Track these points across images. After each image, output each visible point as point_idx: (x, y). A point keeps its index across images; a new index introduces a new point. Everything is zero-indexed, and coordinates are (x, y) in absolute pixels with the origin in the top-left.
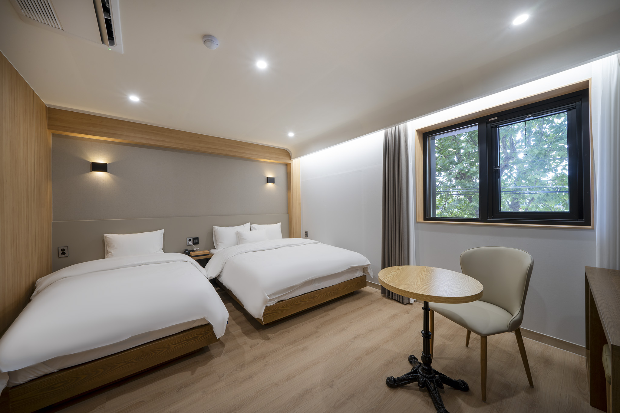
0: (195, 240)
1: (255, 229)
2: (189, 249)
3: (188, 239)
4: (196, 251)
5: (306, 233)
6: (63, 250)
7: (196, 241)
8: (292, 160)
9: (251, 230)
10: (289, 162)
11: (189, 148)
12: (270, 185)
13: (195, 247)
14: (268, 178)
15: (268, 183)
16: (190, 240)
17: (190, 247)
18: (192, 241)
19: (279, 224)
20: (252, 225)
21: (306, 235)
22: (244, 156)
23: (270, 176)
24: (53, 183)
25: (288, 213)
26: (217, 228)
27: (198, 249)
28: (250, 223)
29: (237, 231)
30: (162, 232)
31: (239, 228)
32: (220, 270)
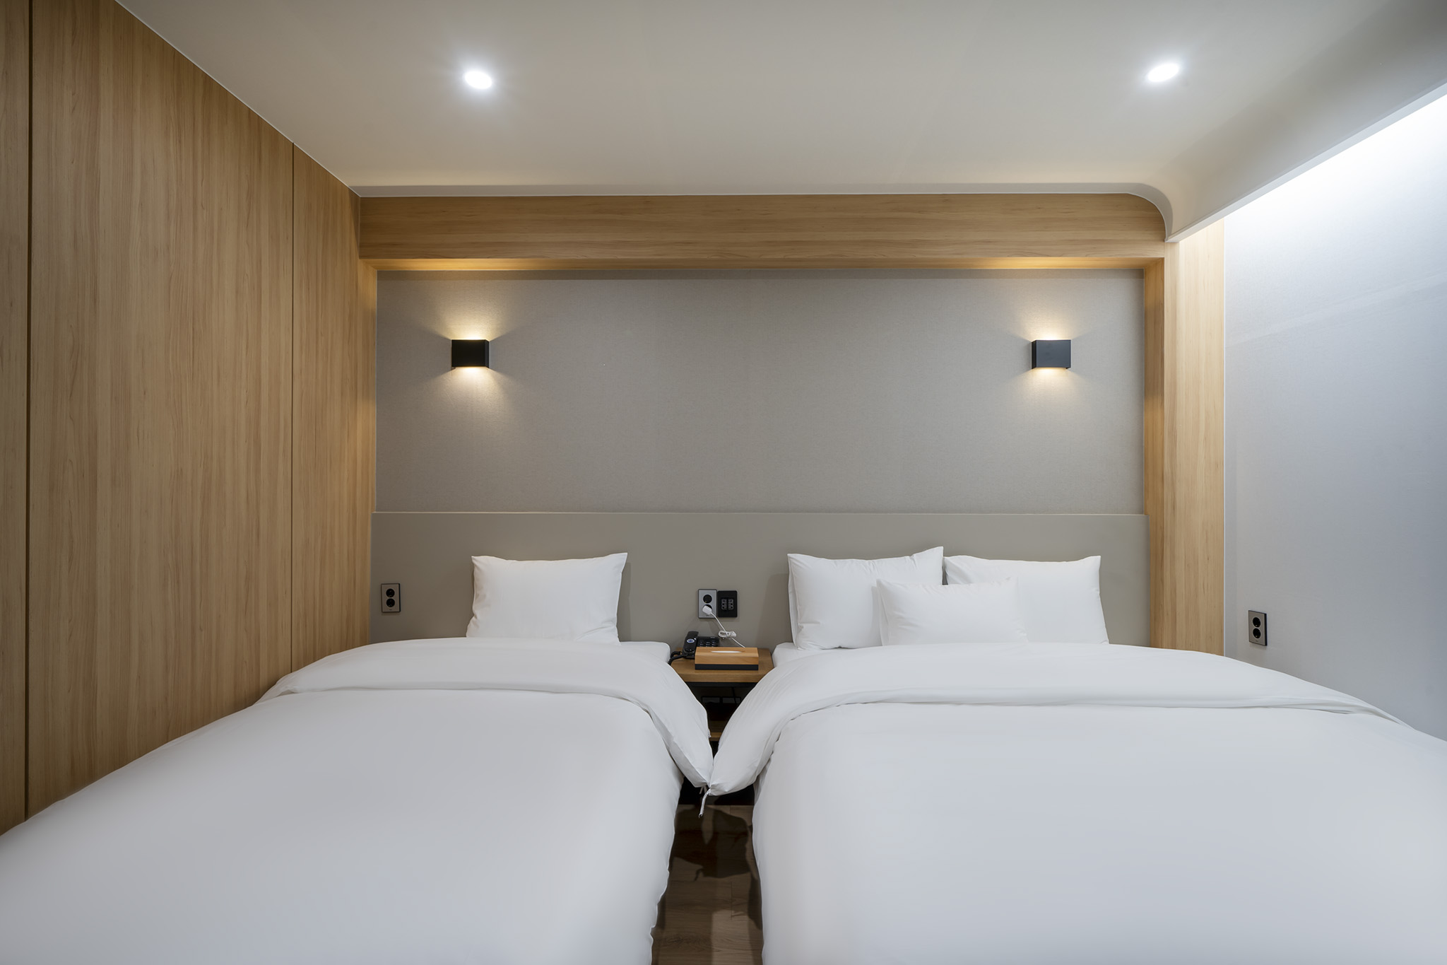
0: (724, 602)
1: (967, 580)
2: (705, 630)
3: (703, 594)
4: (729, 643)
5: (1256, 622)
6: (390, 593)
7: (727, 604)
8: (1171, 240)
9: (945, 582)
10: (1151, 252)
11: (705, 257)
12: (1047, 376)
13: (727, 630)
14: (1034, 344)
15: (1034, 366)
16: (707, 599)
17: (706, 623)
18: (714, 603)
19: (1093, 562)
20: (952, 560)
21: (1257, 633)
22: (918, 256)
23: (1048, 331)
24: (377, 407)
25: (1143, 510)
26: (803, 563)
27: (734, 634)
28: (941, 548)
29: (879, 583)
30: (617, 561)
31: (889, 570)
32: (757, 763)
